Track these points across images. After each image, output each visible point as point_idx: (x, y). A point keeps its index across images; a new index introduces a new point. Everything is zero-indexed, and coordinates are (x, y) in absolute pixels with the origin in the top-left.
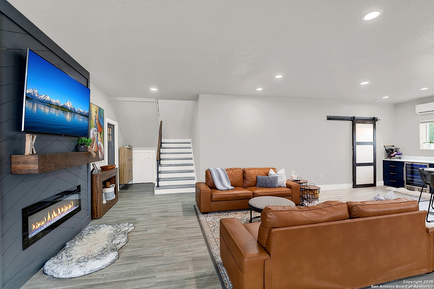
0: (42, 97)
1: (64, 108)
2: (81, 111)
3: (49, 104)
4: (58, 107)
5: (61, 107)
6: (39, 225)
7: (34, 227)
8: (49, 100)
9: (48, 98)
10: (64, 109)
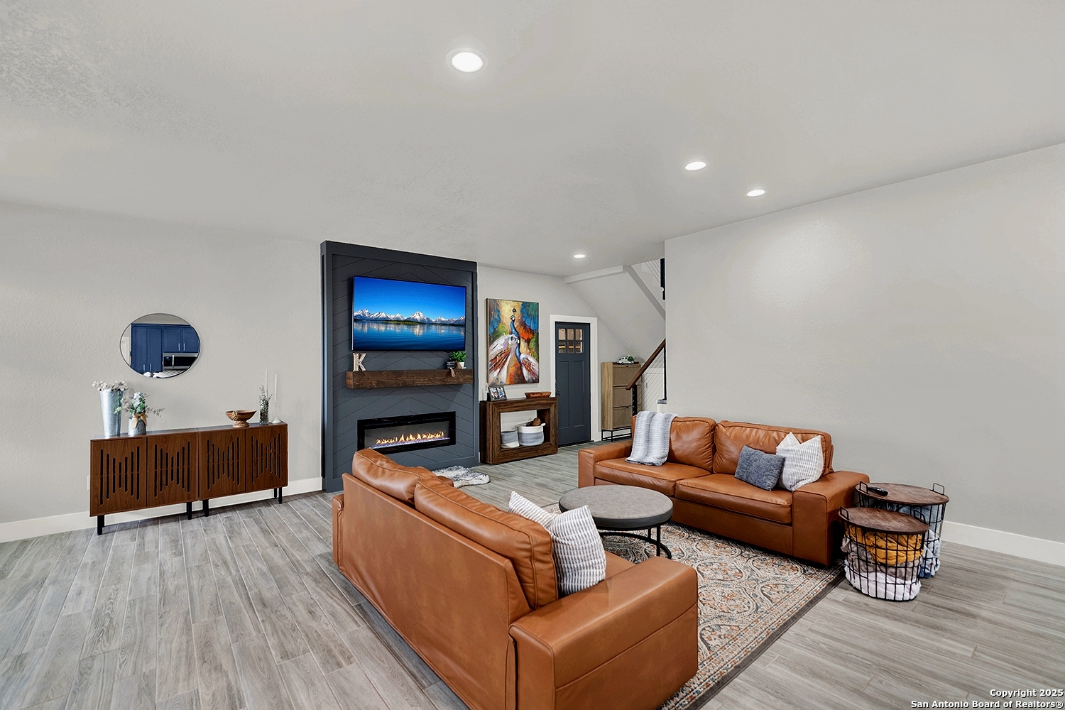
0: (375, 315)
1: (409, 321)
2: (443, 319)
3: (386, 321)
4: (398, 322)
5: (405, 321)
6: (386, 442)
7: (379, 441)
8: (385, 316)
9: (383, 315)
10: (411, 323)
